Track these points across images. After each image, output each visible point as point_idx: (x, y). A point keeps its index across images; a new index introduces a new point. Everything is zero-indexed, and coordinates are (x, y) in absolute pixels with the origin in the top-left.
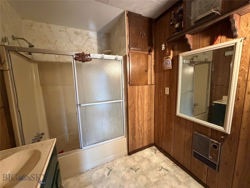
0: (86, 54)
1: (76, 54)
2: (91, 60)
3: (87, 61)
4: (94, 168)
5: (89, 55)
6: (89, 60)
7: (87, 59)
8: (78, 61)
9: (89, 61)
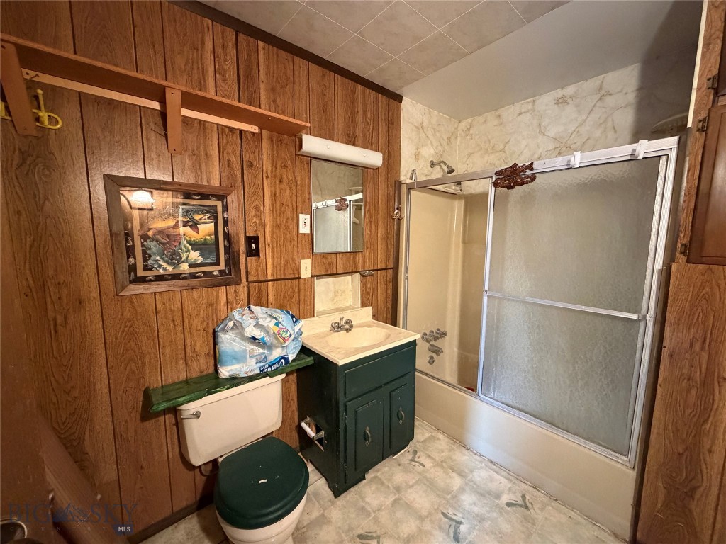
0: (522, 166)
1: (498, 173)
2: (533, 178)
3: (522, 185)
4: (494, 465)
5: (531, 167)
6: (529, 179)
7: (522, 180)
8: (500, 188)
9: (527, 182)
